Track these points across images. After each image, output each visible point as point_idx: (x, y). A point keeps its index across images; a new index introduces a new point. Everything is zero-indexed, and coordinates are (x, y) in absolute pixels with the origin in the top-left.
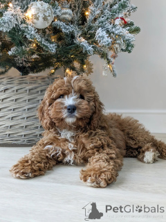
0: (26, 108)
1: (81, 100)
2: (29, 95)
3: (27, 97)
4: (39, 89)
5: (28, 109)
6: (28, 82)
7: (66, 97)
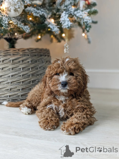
0: (10, 75)
1: (71, 77)
2: (12, 64)
3: (11, 67)
4: (20, 59)
5: (12, 76)
6: (12, 54)
7: (61, 75)
